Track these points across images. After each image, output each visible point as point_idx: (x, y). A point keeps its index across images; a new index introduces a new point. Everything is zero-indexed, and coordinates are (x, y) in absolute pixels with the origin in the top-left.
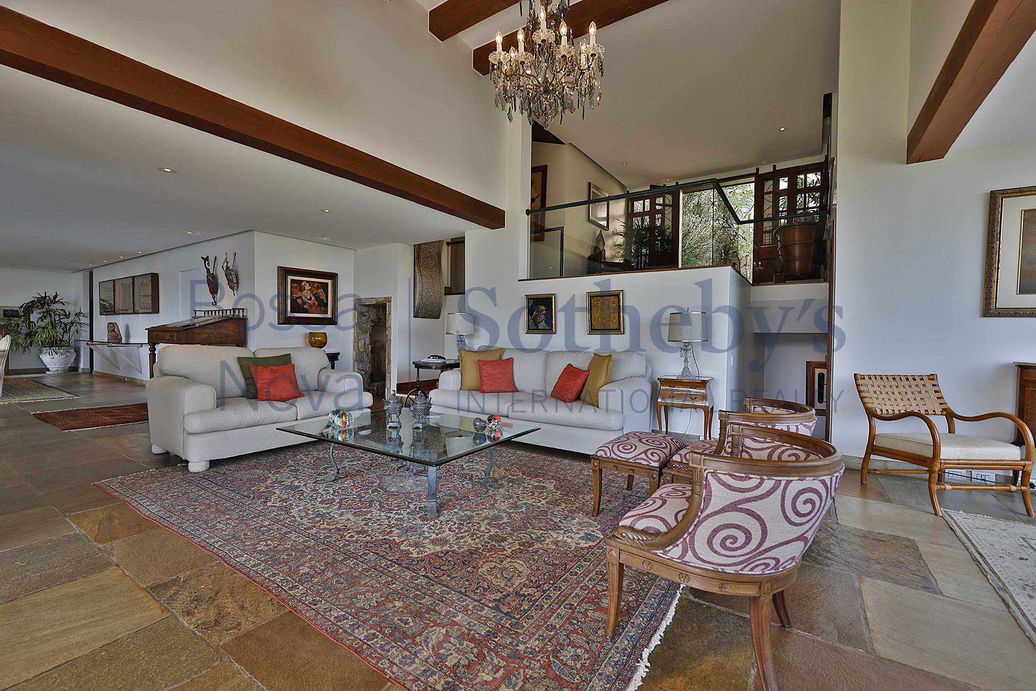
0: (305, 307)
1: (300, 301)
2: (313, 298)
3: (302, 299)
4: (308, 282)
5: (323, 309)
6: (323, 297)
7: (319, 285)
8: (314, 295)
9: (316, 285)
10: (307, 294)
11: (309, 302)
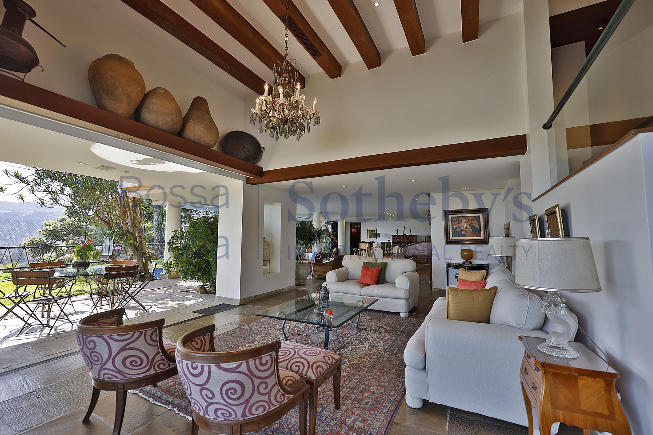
0: (463, 233)
1: (458, 230)
2: (468, 227)
3: (460, 228)
4: (463, 217)
5: (477, 233)
6: (477, 226)
7: (473, 218)
8: (469, 225)
9: (470, 219)
10: (464, 225)
11: (466, 229)
